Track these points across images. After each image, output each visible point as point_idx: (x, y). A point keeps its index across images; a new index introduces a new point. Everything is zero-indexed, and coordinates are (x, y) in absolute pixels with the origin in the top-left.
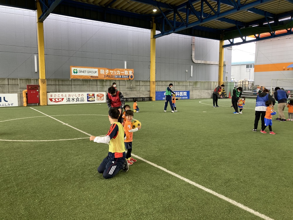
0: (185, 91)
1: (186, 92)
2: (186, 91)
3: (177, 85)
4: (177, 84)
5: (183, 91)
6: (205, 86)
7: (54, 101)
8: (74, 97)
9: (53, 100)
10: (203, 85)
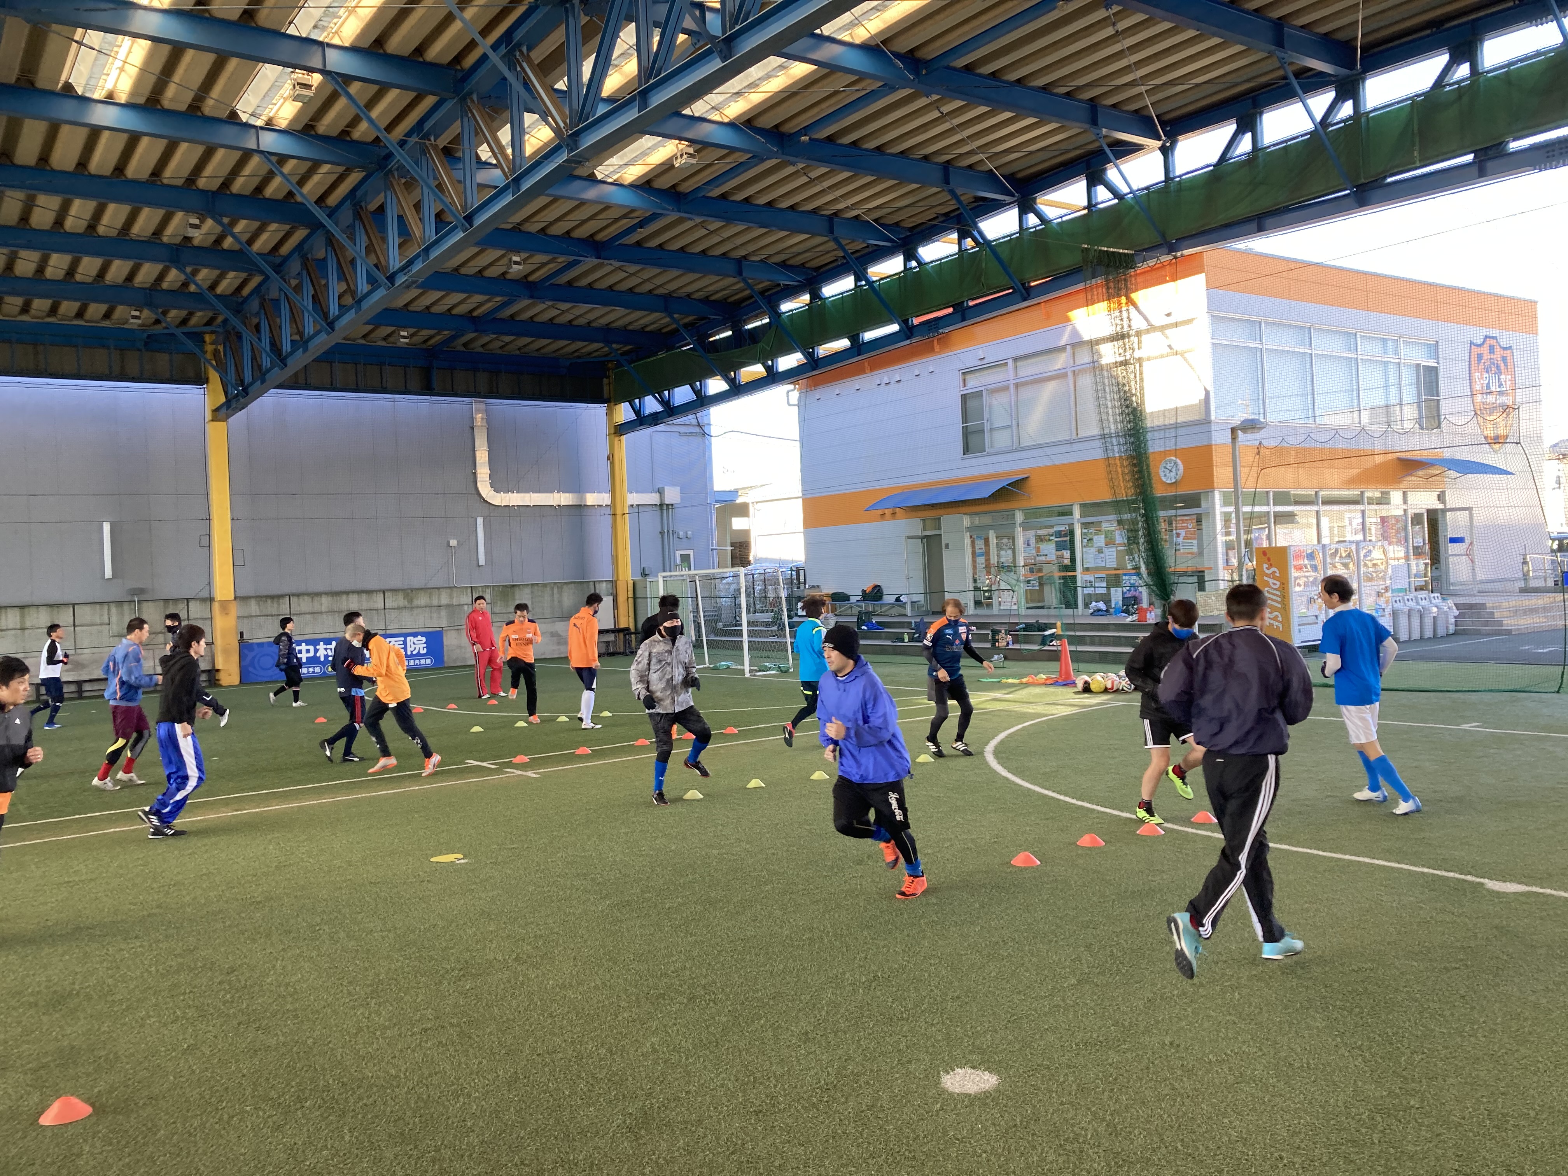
0: (415, 635)
1: (419, 637)
2: (423, 634)
3: (398, 608)
4: (401, 601)
5: (405, 636)
6: (560, 602)
10: (547, 598)
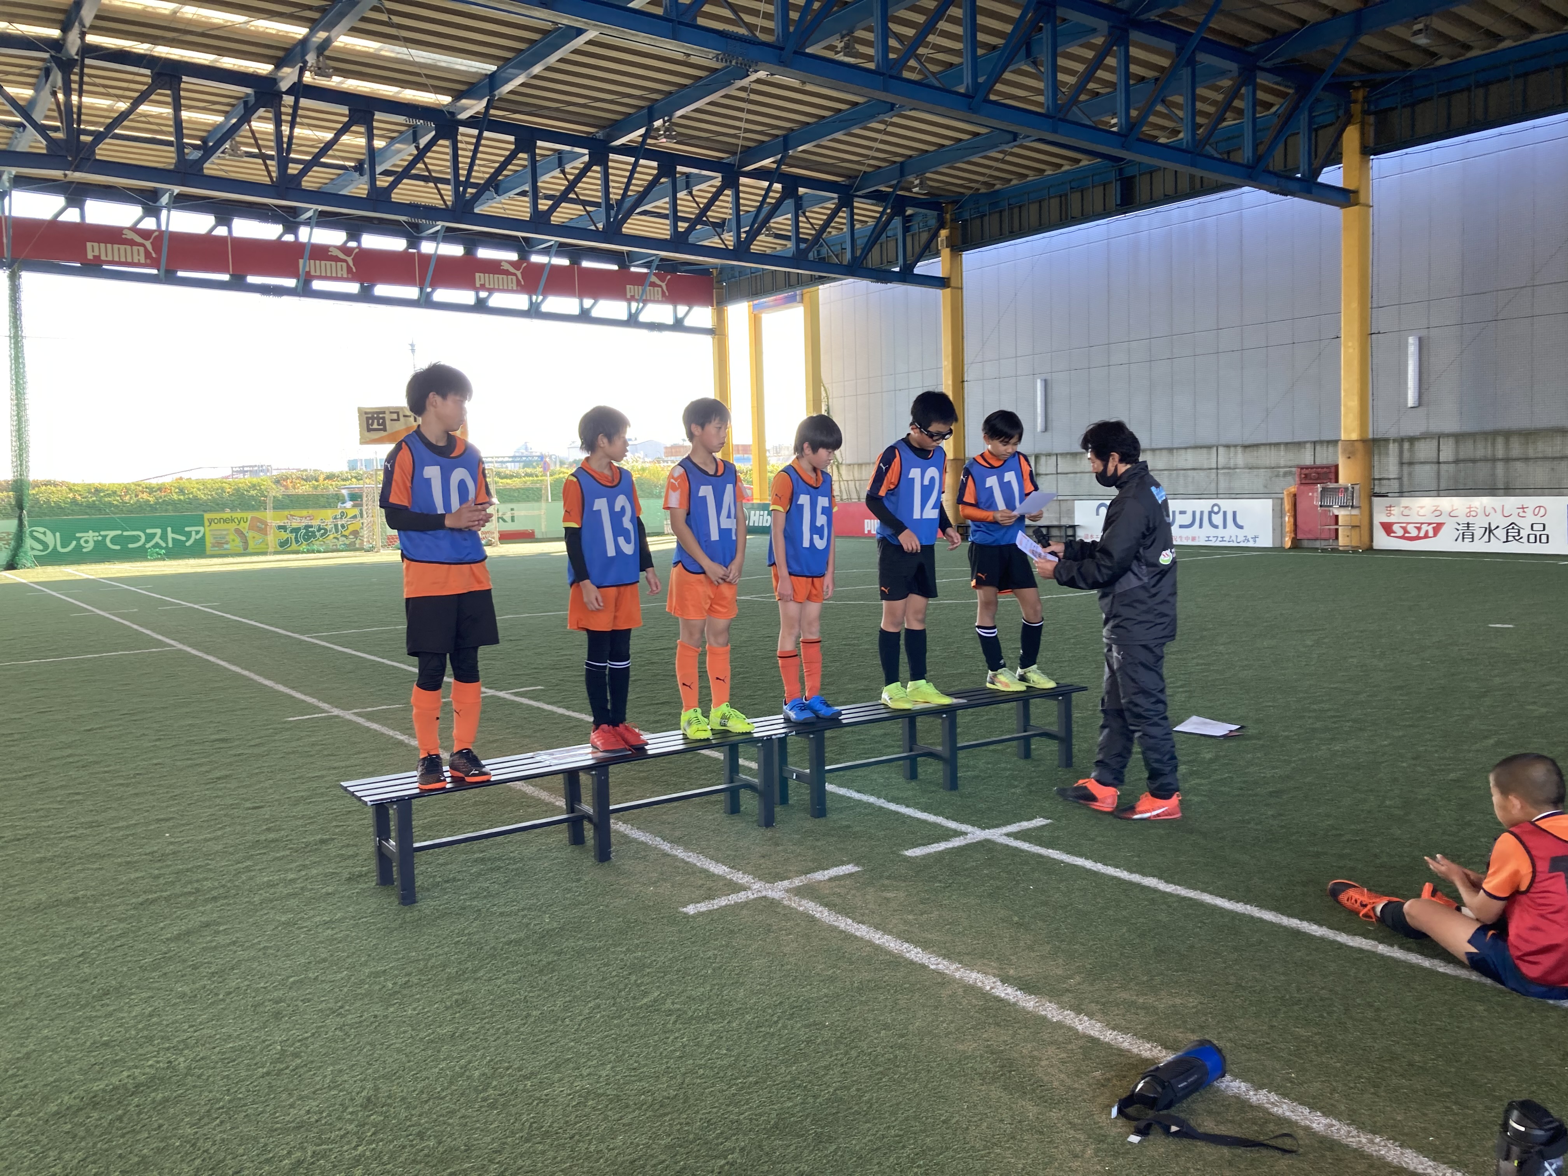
7: (1400, 533)
8: (1498, 521)
9: (1396, 528)
